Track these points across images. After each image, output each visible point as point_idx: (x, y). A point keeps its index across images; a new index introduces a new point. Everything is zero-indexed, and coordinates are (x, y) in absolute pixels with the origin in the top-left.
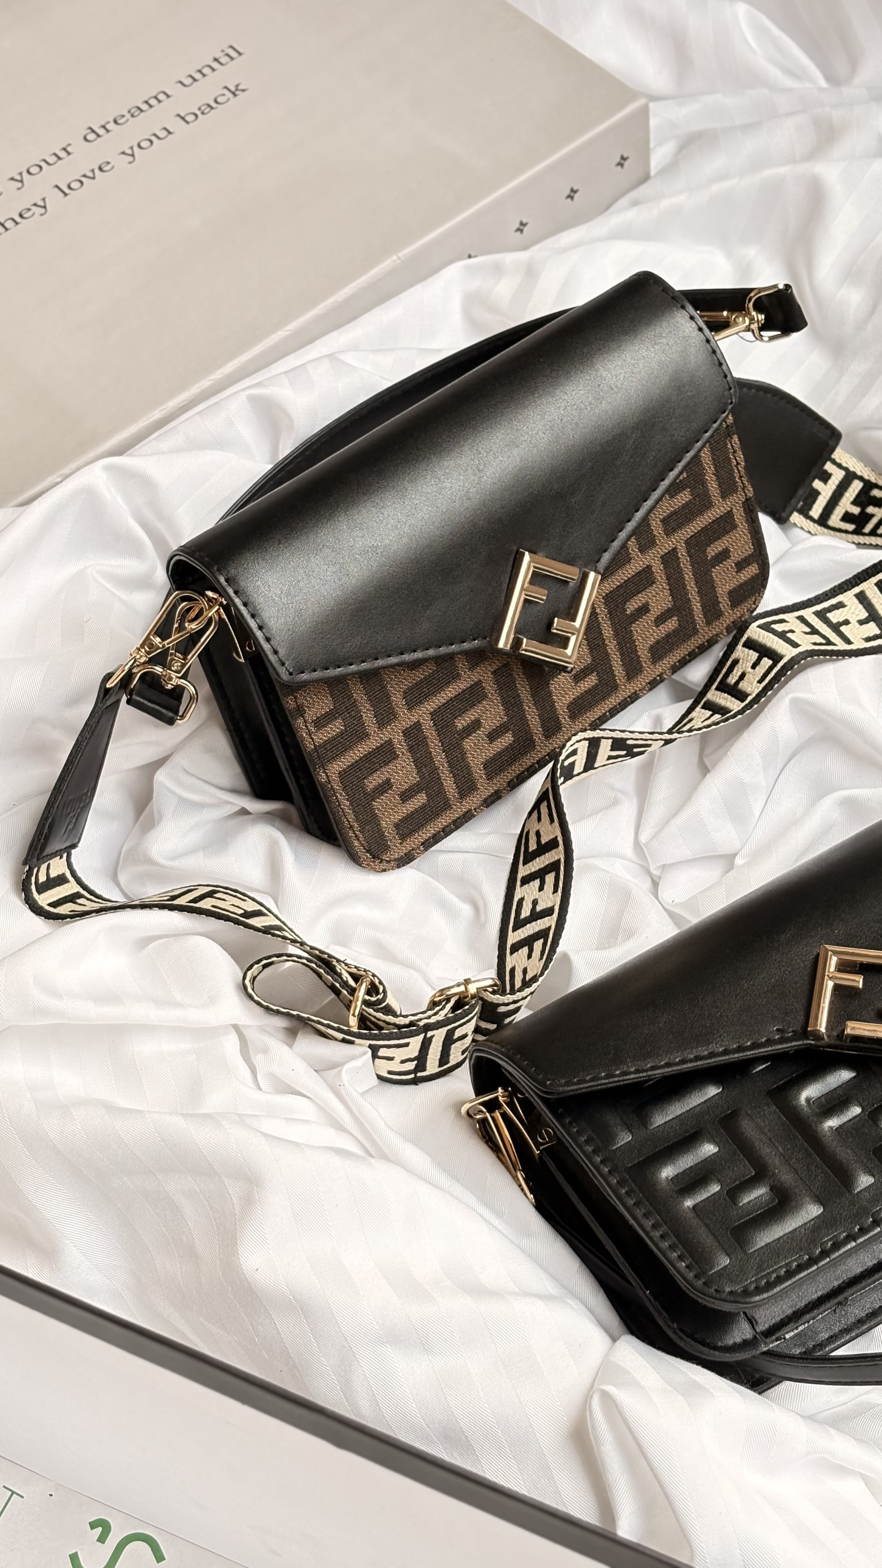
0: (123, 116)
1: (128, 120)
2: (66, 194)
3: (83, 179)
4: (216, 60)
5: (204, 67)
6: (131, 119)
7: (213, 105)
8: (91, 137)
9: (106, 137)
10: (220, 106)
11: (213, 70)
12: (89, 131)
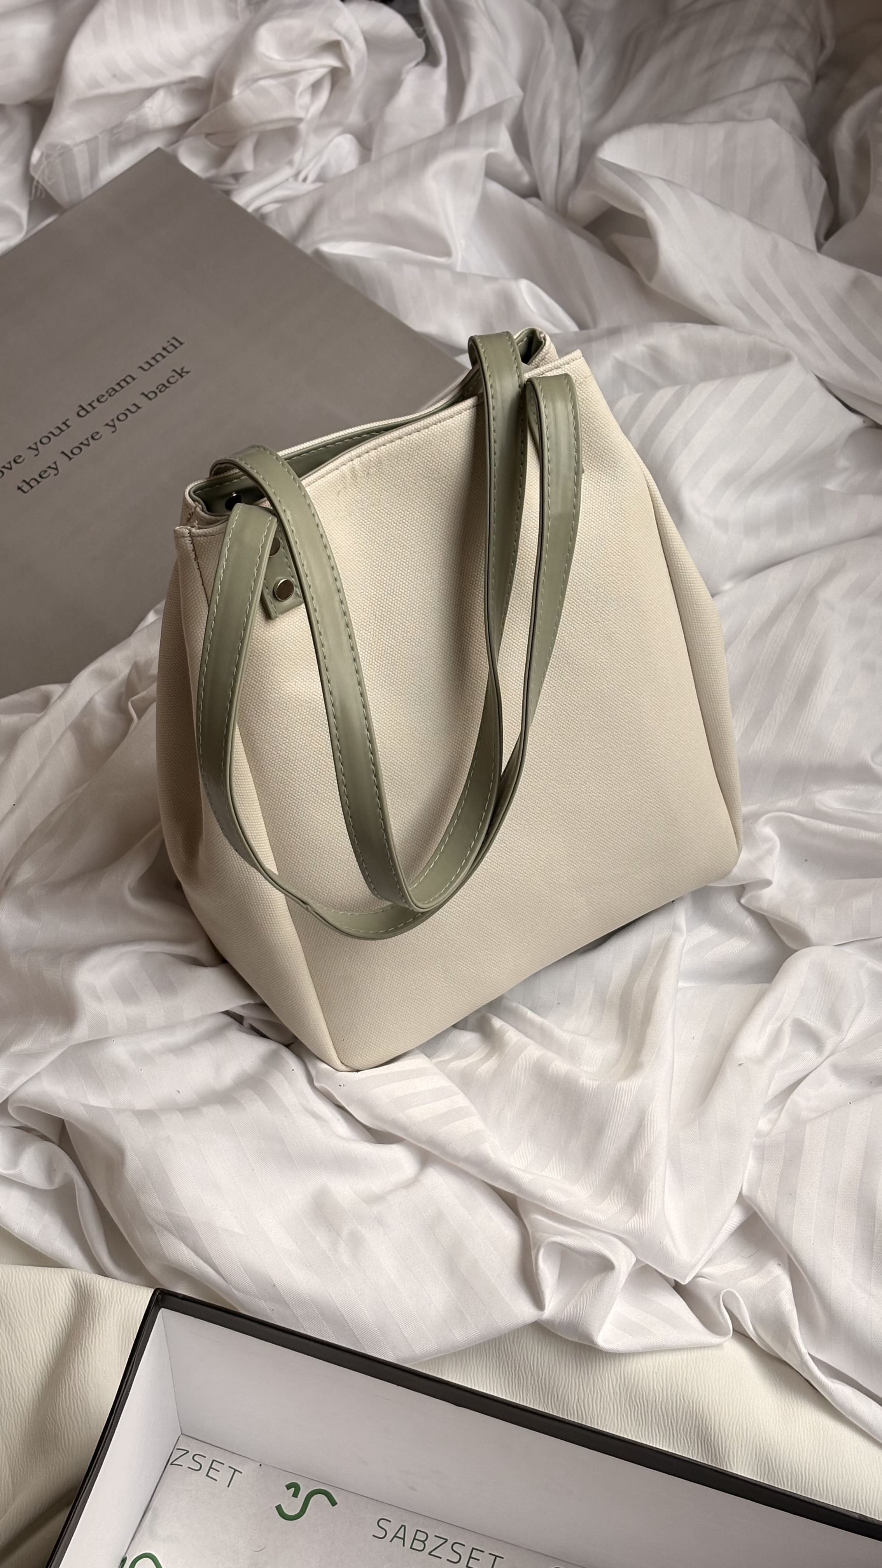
0: (103, 396)
1: (107, 399)
2: (70, 459)
3: (81, 446)
5: (156, 355)
6: (110, 398)
7: (167, 384)
8: (82, 413)
9: (93, 412)
10: (172, 386)
12: (80, 408)
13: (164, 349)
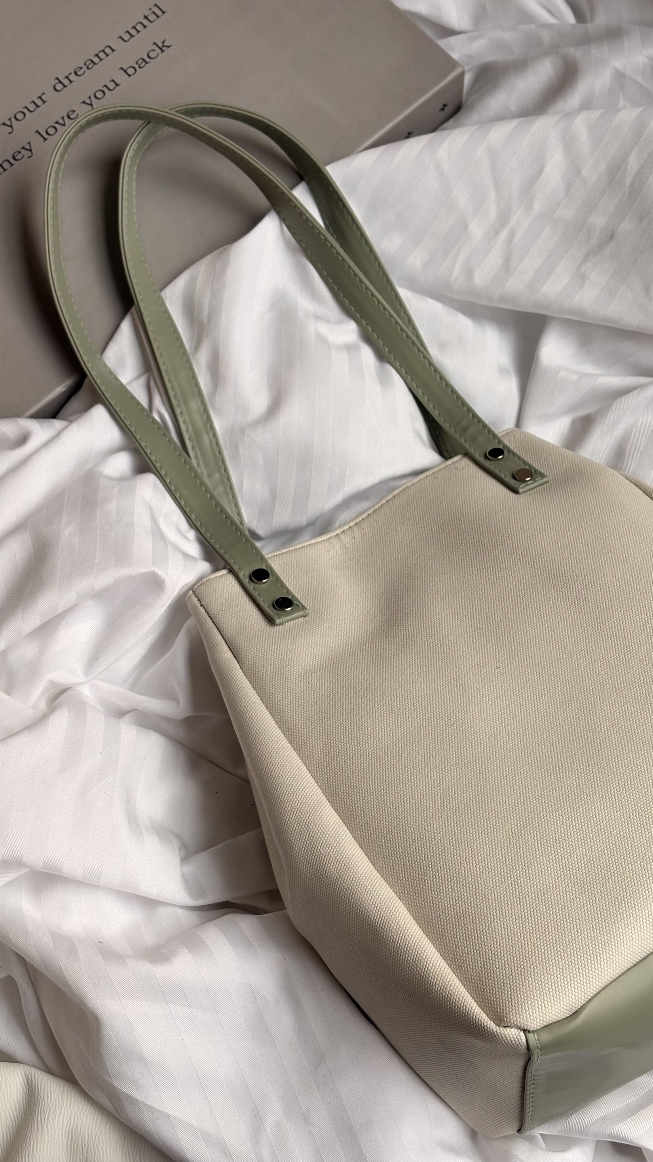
0: (81, 68)
1: (85, 72)
2: (45, 139)
3: (57, 126)
4: (146, 17)
5: (137, 24)
6: (87, 71)
7: (147, 60)
8: (59, 87)
9: (70, 87)
10: (152, 61)
11: (145, 27)
12: (57, 81)
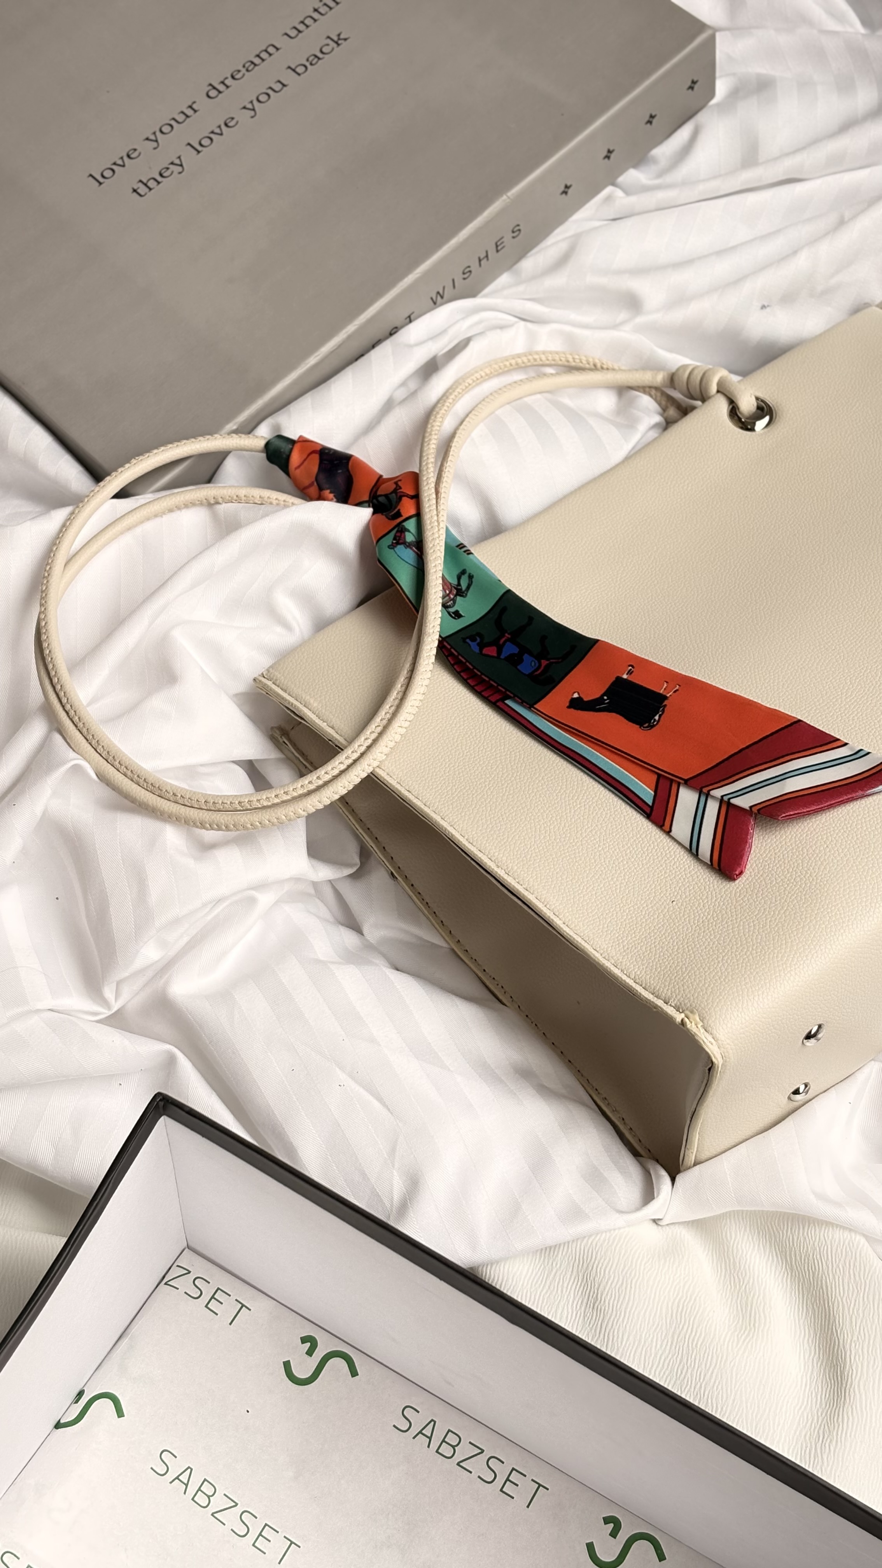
0: (239, 71)
1: (244, 75)
2: (198, 152)
3: (212, 136)
5: (306, 18)
6: (247, 73)
7: (320, 56)
8: (213, 93)
9: (226, 93)
10: (325, 56)
11: (315, 20)
12: (211, 88)
13: (316, 10)
